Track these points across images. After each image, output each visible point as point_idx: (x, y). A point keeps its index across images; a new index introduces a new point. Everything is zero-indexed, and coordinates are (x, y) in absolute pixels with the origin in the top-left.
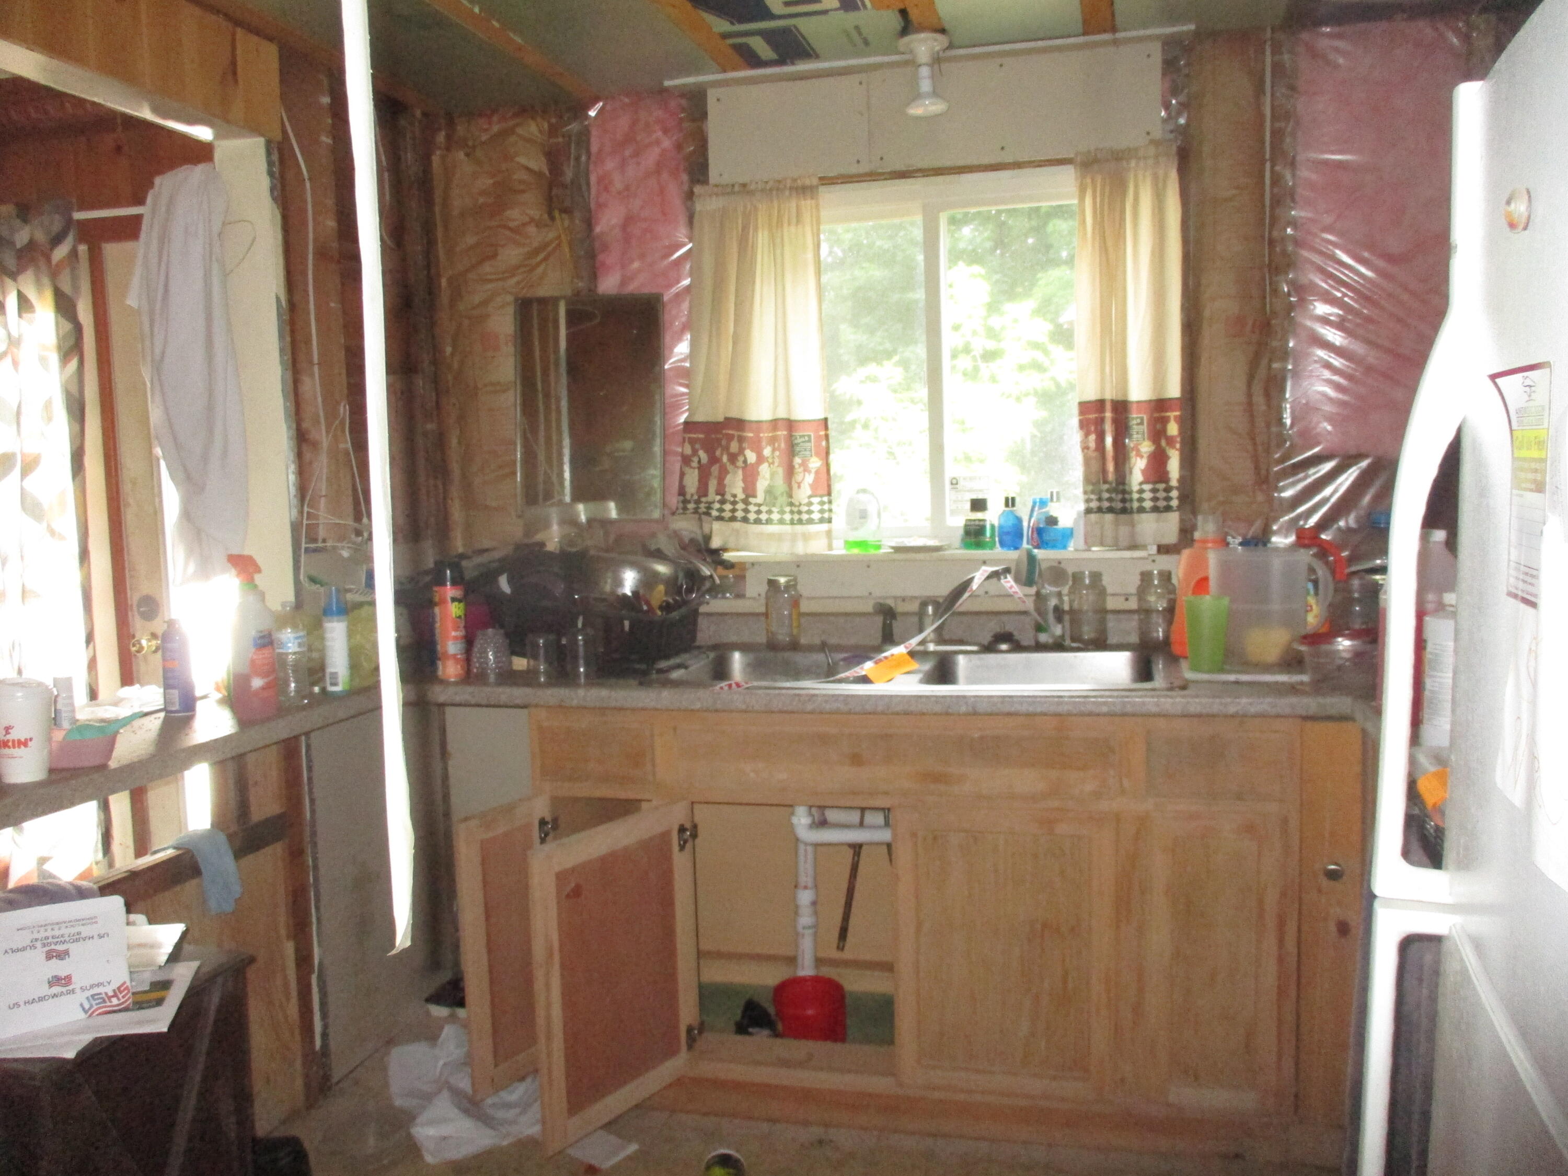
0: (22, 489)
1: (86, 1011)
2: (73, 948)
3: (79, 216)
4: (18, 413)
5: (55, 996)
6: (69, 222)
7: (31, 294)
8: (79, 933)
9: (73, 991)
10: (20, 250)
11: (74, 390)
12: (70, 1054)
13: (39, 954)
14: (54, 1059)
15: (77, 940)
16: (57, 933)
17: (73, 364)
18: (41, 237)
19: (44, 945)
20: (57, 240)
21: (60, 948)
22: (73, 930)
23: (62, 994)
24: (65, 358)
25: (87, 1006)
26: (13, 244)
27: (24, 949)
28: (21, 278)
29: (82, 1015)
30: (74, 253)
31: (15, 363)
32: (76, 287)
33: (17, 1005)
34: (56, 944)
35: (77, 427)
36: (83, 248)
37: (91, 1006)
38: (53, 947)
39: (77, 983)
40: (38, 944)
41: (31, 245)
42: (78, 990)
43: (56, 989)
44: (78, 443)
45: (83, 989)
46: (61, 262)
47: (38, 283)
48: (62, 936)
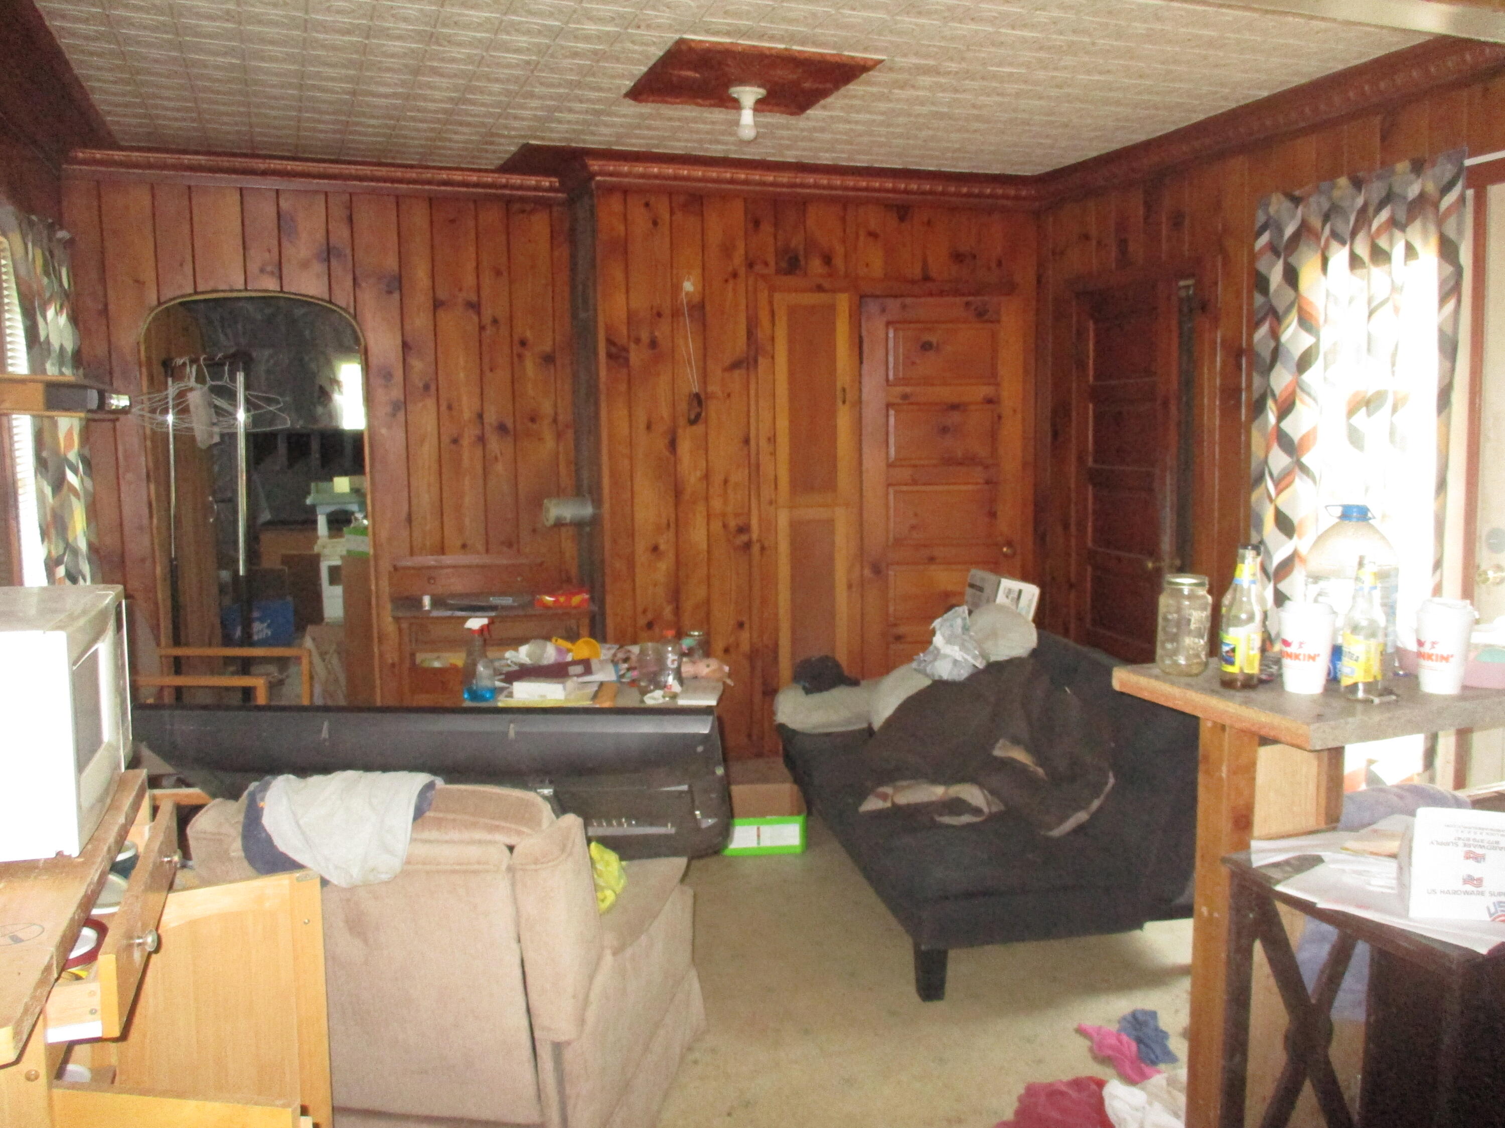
0: (1392, 423)
1: (1491, 915)
2: (1491, 855)
3: (1468, 162)
4: (1394, 355)
5: (1466, 893)
6: (1461, 168)
7: (1417, 244)
8: (1497, 842)
9: (1482, 893)
10: (1411, 203)
11: (1449, 330)
12: (1483, 950)
13: (1461, 851)
14: (1466, 949)
15: (1494, 848)
16: (1478, 837)
17: (1451, 305)
18: (1431, 188)
19: (1465, 845)
20: (1447, 188)
21: (1479, 851)
22: (1493, 839)
23: (1472, 893)
24: (1443, 300)
25: (1493, 910)
26: (1405, 198)
27: (1448, 844)
28: (1409, 229)
29: (1488, 919)
30: (1462, 199)
31: (1396, 310)
32: (1460, 231)
33: (1434, 891)
34: (1475, 846)
35: (1448, 364)
36: (1470, 193)
37: (1496, 912)
38: (1472, 849)
39: (1487, 886)
40: (1461, 843)
41: (1422, 197)
42: (1487, 894)
43: (1469, 888)
44: (1447, 381)
45: (1492, 894)
46: (1449, 209)
47: (1425, 232)
48: (1482, 841)
